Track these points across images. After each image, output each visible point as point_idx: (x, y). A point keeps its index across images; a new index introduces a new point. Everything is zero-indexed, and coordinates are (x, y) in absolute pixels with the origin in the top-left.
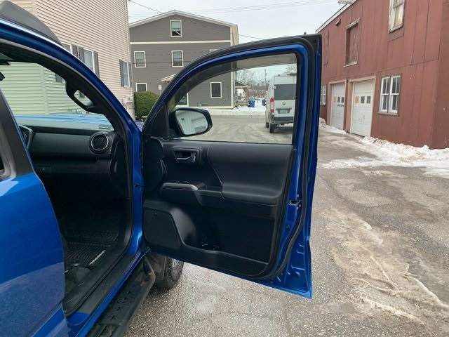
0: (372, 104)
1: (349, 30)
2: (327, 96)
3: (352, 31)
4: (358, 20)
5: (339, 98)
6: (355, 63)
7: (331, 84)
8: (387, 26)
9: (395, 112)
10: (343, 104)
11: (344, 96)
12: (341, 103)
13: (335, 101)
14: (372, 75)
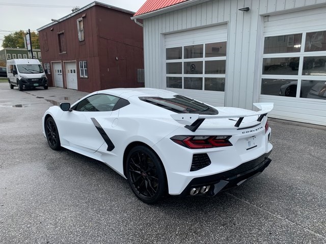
0: (76, 73)
1: (59, 35)
2: (50, 69)
3: (61, 36)
4: (63, 31)
5: (58, 70)
6: (65, 52)
7: (52, 63)
8: (78, 39)
9: (87, 77)
10: (61, 73)
11: (61, 69)
12: (59, 73)
13: (56, 72)
14: (74, 59)
